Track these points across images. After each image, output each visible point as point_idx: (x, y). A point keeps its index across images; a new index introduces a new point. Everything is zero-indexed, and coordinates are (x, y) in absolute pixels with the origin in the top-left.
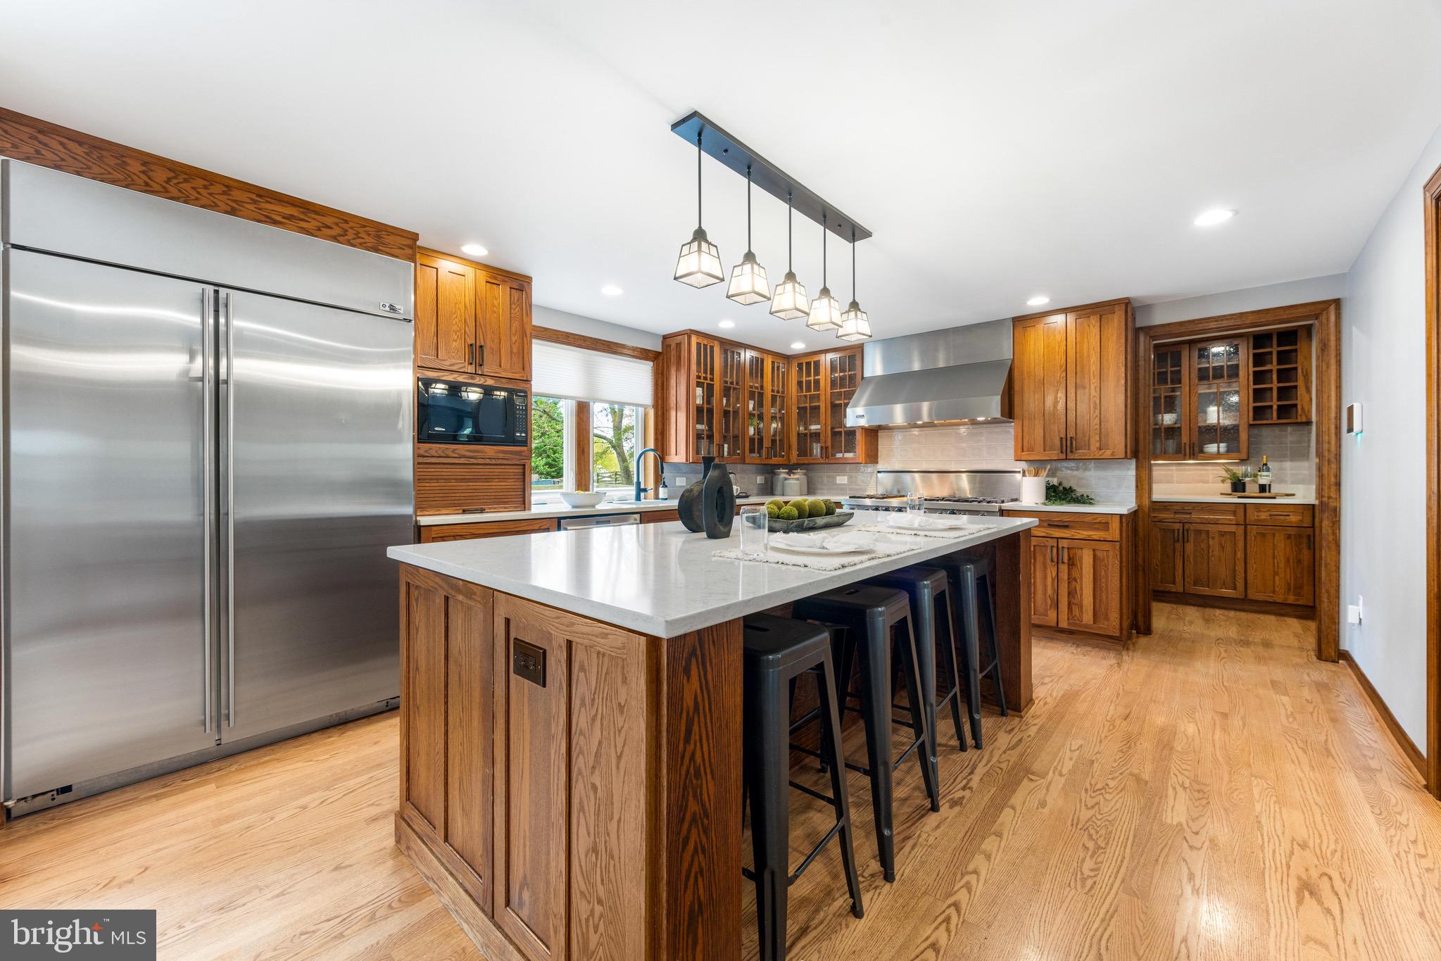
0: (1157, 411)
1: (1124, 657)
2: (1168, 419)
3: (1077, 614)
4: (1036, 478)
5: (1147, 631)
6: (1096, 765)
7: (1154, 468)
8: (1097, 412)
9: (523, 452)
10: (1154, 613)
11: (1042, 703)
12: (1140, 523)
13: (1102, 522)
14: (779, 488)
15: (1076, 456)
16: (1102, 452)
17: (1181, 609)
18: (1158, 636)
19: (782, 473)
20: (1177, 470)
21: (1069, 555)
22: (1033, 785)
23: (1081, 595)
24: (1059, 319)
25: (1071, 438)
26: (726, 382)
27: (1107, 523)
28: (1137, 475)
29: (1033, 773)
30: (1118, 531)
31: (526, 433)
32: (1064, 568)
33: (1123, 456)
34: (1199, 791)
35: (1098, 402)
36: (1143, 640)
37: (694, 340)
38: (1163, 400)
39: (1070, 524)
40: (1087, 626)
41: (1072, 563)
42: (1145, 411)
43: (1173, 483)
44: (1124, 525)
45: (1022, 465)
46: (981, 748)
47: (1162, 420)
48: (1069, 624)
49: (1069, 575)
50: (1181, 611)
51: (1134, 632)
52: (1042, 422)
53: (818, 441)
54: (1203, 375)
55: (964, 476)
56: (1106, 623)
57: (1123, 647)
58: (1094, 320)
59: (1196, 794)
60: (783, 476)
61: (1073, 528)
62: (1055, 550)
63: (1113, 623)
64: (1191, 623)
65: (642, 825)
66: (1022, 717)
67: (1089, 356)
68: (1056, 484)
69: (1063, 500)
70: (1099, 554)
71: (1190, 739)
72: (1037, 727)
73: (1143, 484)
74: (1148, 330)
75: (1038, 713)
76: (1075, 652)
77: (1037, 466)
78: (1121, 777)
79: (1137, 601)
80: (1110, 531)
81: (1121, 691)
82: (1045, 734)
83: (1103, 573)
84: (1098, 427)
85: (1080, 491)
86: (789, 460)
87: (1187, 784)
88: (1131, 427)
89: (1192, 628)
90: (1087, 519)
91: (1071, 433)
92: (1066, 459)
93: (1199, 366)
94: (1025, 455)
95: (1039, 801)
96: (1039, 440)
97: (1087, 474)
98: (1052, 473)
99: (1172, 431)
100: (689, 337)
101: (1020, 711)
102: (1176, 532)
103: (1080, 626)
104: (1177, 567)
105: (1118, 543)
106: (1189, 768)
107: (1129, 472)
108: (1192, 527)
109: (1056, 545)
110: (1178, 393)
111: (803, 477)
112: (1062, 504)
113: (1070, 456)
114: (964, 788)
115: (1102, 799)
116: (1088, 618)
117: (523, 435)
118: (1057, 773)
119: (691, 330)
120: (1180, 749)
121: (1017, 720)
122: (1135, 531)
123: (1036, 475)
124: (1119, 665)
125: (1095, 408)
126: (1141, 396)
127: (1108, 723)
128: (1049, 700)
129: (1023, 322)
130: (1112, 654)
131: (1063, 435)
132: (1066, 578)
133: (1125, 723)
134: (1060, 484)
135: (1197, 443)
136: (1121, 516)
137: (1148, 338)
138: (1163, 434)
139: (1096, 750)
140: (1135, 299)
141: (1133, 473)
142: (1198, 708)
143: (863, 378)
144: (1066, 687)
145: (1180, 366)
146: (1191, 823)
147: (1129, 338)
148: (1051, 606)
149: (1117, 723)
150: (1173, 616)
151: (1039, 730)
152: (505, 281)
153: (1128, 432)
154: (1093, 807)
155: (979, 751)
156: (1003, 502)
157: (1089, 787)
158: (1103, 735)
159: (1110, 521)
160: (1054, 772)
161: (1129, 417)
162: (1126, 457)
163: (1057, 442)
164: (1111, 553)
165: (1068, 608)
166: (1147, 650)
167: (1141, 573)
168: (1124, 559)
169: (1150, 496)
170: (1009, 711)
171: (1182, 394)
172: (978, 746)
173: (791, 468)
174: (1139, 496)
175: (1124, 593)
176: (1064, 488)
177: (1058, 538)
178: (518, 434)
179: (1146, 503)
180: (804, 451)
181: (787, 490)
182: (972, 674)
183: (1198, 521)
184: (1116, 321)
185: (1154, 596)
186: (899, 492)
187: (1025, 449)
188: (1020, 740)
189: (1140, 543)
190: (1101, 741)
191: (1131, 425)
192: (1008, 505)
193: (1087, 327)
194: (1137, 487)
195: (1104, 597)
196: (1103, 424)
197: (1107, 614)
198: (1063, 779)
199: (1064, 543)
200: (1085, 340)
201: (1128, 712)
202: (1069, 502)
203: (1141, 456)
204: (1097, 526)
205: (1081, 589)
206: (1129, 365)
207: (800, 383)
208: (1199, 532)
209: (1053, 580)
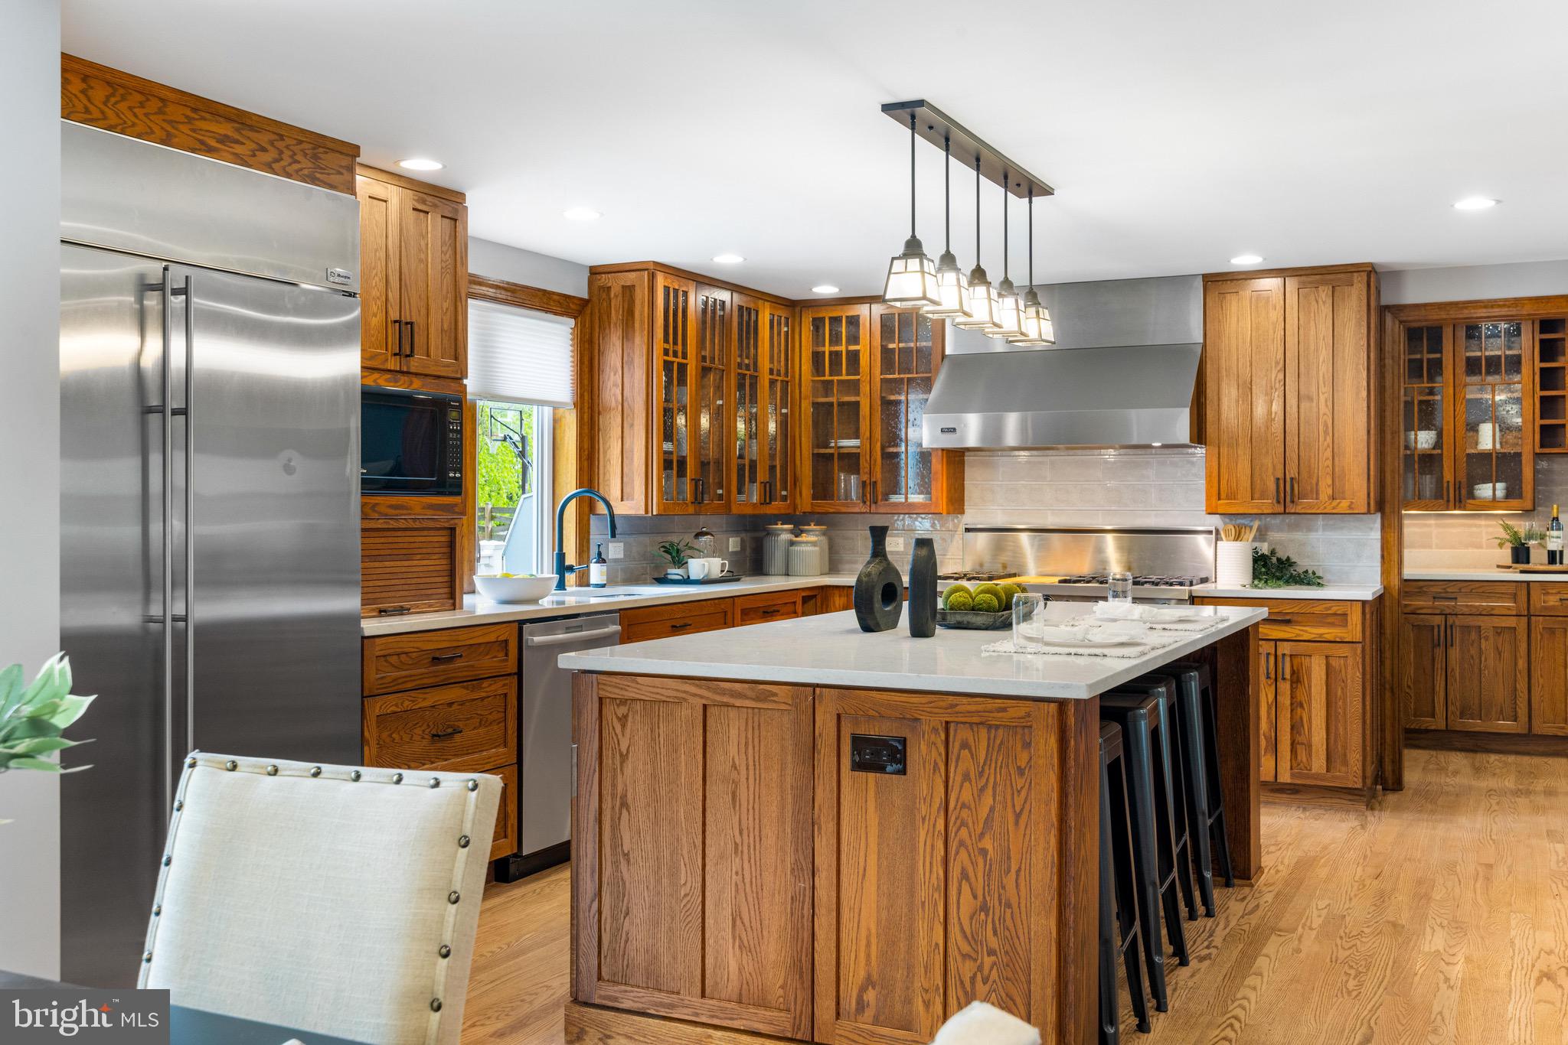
0: (1409, 428)
1: (1369, 819)
2: (1424, 439)
3: (1304, 759)
4: (1238, 544)
5: (1397, 785)
6: (1348, 919)
7: (1406, 522)
8: (1329, 439)
9: (456, 505)
10: (1406, 764)
11: (1272, 871)
12: (1388, 615)
13: (1335, 612)
14: (777, 560)
15: (1299, 509)
16: (1335, 503)
17: (1443, 756)
18: (1411, 792)
19: (783, 533)
20: (1437, 526)
21: (1292, 666)
22: (1282, 939)
23: (1310, 729)
24: (1271, 284)
25: (1292, 479)
26: (704, 358)
27: (1345, 615)
28: (1382, 538)
29: (1280, 930)
30: (1359, 628)
31: (461, 473)
32: (1285, 687)
33: (1365, 511)
34: (1457, 928)
35: (1330, 425)
36: (1392, 798)
37: (661, 281)
38: (1416, 409)
39: (1295, 618)
40: (1316, 776)
41: (1296, 679)
42: (1393, 438)
43: (1430, 547)
44: (1368, 616)
45: (1215, 521)
46: (1213, 916)
47: (1416, 442)
48: (1293, 775)
49: (1292, 697)
50: (1443, 760)
51: (1379, 787)
52: (1248, 452)
53: (857, 471)
54: (1473, 366)
55: (1110, 537)
56: (1343, 769)
57: (1367, 806)
58: (1324, 293)
59: (1454, 931)
60: (785, 537)
61: (1298, 623)
62: (1272, 659)
63: (1353, 769)
64: (1456, 773)
65: (1053, 862)
66: (1252, 886)
67: (1317, 350)
68: (1266, 553)
69: (1279, 579)
70: (1334, 662)
71: (1450, 890)
72: (1274, 893)
73: (1391, 552)
74: (1397, 309)
75: (1271, 881)
76: (1302, 816)
77: (1237, 523)
78: (1376, 925)
79: (1383, 738)
80: (1350, 627)
81: (1368, 852)
82: (1283, 898)
83: (1339, 692)
84: (1329, 463)
85: (1303, 564)
86: (795, 508)
87: (1445, 923)
88: (1375, 465)
89: (1458, 780)
90: (1318, 610)
91: (1292, 472)
92: (1285, 513)
93: (1468, 354)
94: (1223, 505)
95: (1293, 949)
96: (1245, 483)
97: (1313, 536)
98: (1261, 536)
99: (1429, 461)
100: (652, 278)
101: (1249, 878)
102: (1436, 630)
103: (1308, 777)
104: (1437, 688)
105: (1360, 645)
106: (1447, 912)
107: (1371, 533)
108: (1459, 621)
109: (1273, 652)
110: (1438, 398)
111: (823, 538)
112: (1279, 586)
113: (1291, 508)
114: (1208, 947)
115: (1358, 942)
116: (1318, 764)
117: (458, 475)
118: (1307, 928)
119: (655, 263)
120: (1438, 898)
121: (1247, 890)
122: (1380, 626)
123: (1238, 537)
124: (1363, 827)
125: (1326, 432)
126: (1388, 414)
127: (1357, 884)
128: (1280, 868)
129: (1217, 283)
130: (1352, 816)
131: (1280, 475)
132: (1288, 702)
133: (1375, 882)
134: (1273, 552)
135: (1464, 480)
136: (1364, 603)
137: (1397, 323)
138: (1416, 466)
139: (1346, 906)
140: (1381, 265)
141: (1376, 535)
142: (1461, 863)
143: (944, 356)
144: (1299, 853)
145: (1441, 352)
146: (1447, 949)
147: (1373, 326)
148: (1266, 749)
149: (1367, 882)
150: (1431, 767)
151: (1277, 895)
152: (435, 206)
153: (1372, 473)
154: (1350, 948)
155: (1212, 919)
156: (1191, 584)
157: (1343, 934)
158: (1352, 894)
159: (1349, 612)
160: (1303, 927)
161: (1372, 450)
162: (1369, 512)
163: (1271, 486)
164: (1350, 661)
165: (1292, 751)
166: (1397, 808)
167: (1388, 694)
168: (1368, 669)
169: (1400, 573)
170: (1235, 881)
171: (1444, 397)
172: (1209, 914)
173: (798, 522)
174: (1385, 573)
175: (1368, 722)
176: (1279, 560)
177: (1276, 641)
178: (451, 475)
179: (1395, 582)
180: (823, 489)
181: (797, 565)
182: (1200, 818)
183: (1466, 610)
184: (1354, 297)
185: (1406, 739)
186: (1005, 567)
187: (1223, 495)
188: (1258, 906)
189: (1387, 647)
190: (1350, 899)
191: (1376, 460)
192: (1199, 589)
193: (1314, 303)
194: (1383, 557)
195: (1341, 730)
196: (1336, 459)
197: (1345, 755)
198: (1315, 932)
199: (1285, 649)
200: (1312, 323)
201: (1379, 871)
202: (1288, 582)
203: (1388, 509)
204: (1330, 620)
205: (1310, 718)
206: (1372, 367)
207: (817, 358)
208: (1466, 629)
209: (1269, 707)
